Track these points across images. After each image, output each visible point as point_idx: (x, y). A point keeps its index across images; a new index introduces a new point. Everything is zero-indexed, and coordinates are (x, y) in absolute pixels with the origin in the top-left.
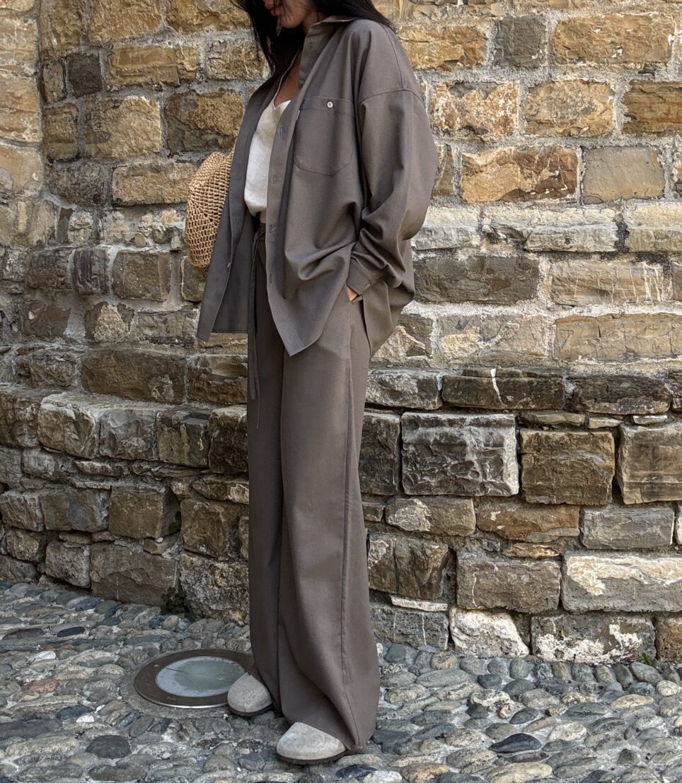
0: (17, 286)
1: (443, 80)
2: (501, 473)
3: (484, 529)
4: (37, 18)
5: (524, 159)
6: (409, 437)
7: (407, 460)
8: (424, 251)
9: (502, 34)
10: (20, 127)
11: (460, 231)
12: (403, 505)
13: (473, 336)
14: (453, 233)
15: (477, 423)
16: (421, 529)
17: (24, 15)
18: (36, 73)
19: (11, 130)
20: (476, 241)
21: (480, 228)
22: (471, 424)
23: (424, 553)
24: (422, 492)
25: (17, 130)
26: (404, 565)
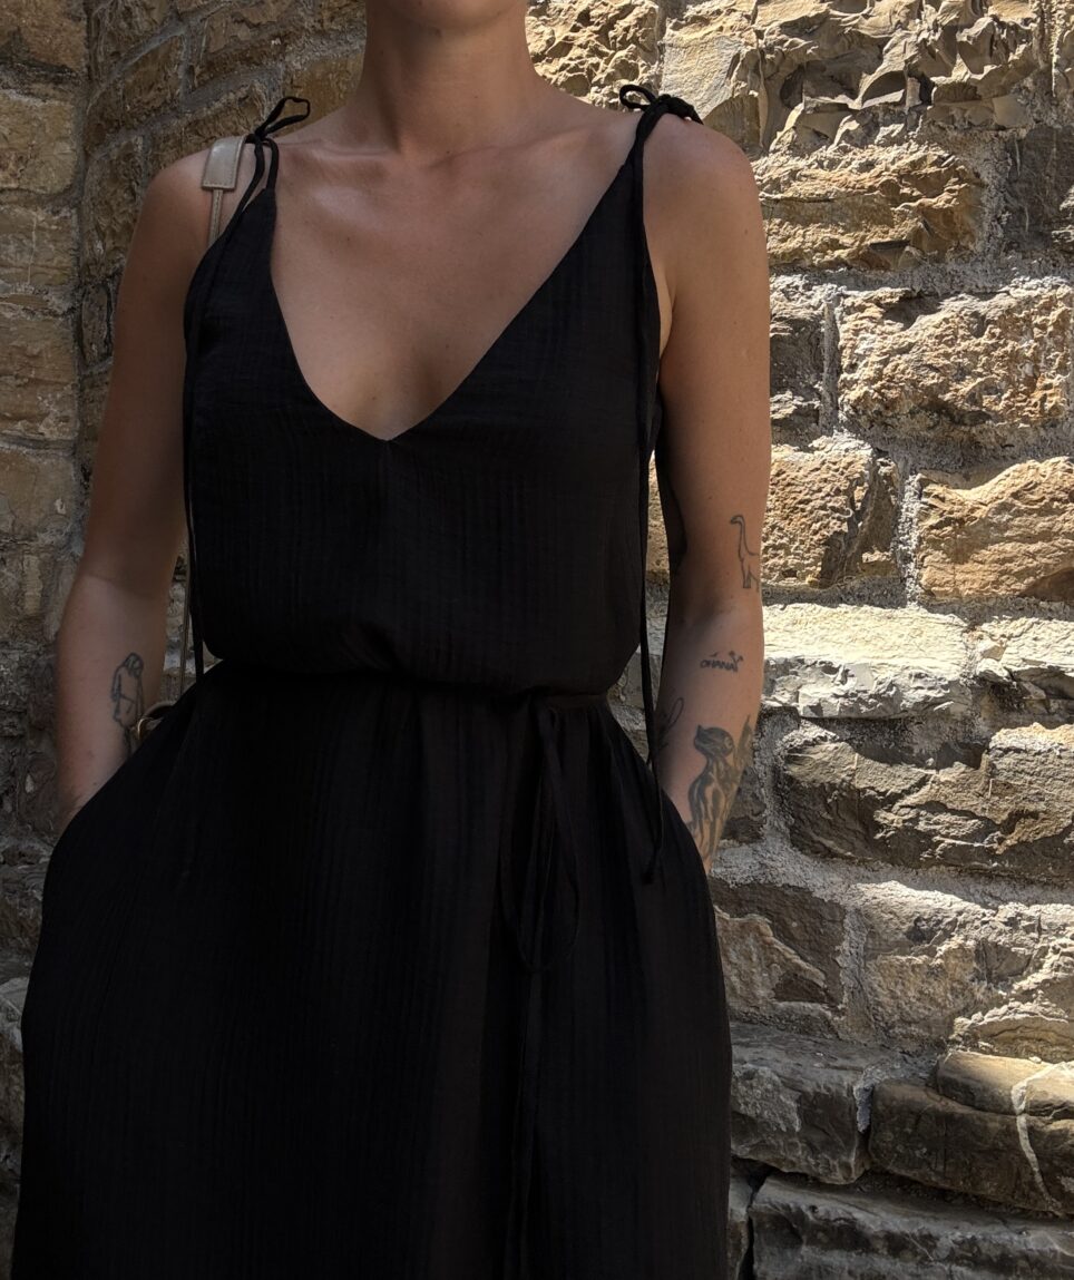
0: (16, 720)
4: (78, 206)
10: (36, 412)
14: (903, 680)
15: (969, 1257)
17: (54, 201)
18: (72, 310)
19: (17, 418)
25: (29, 418)
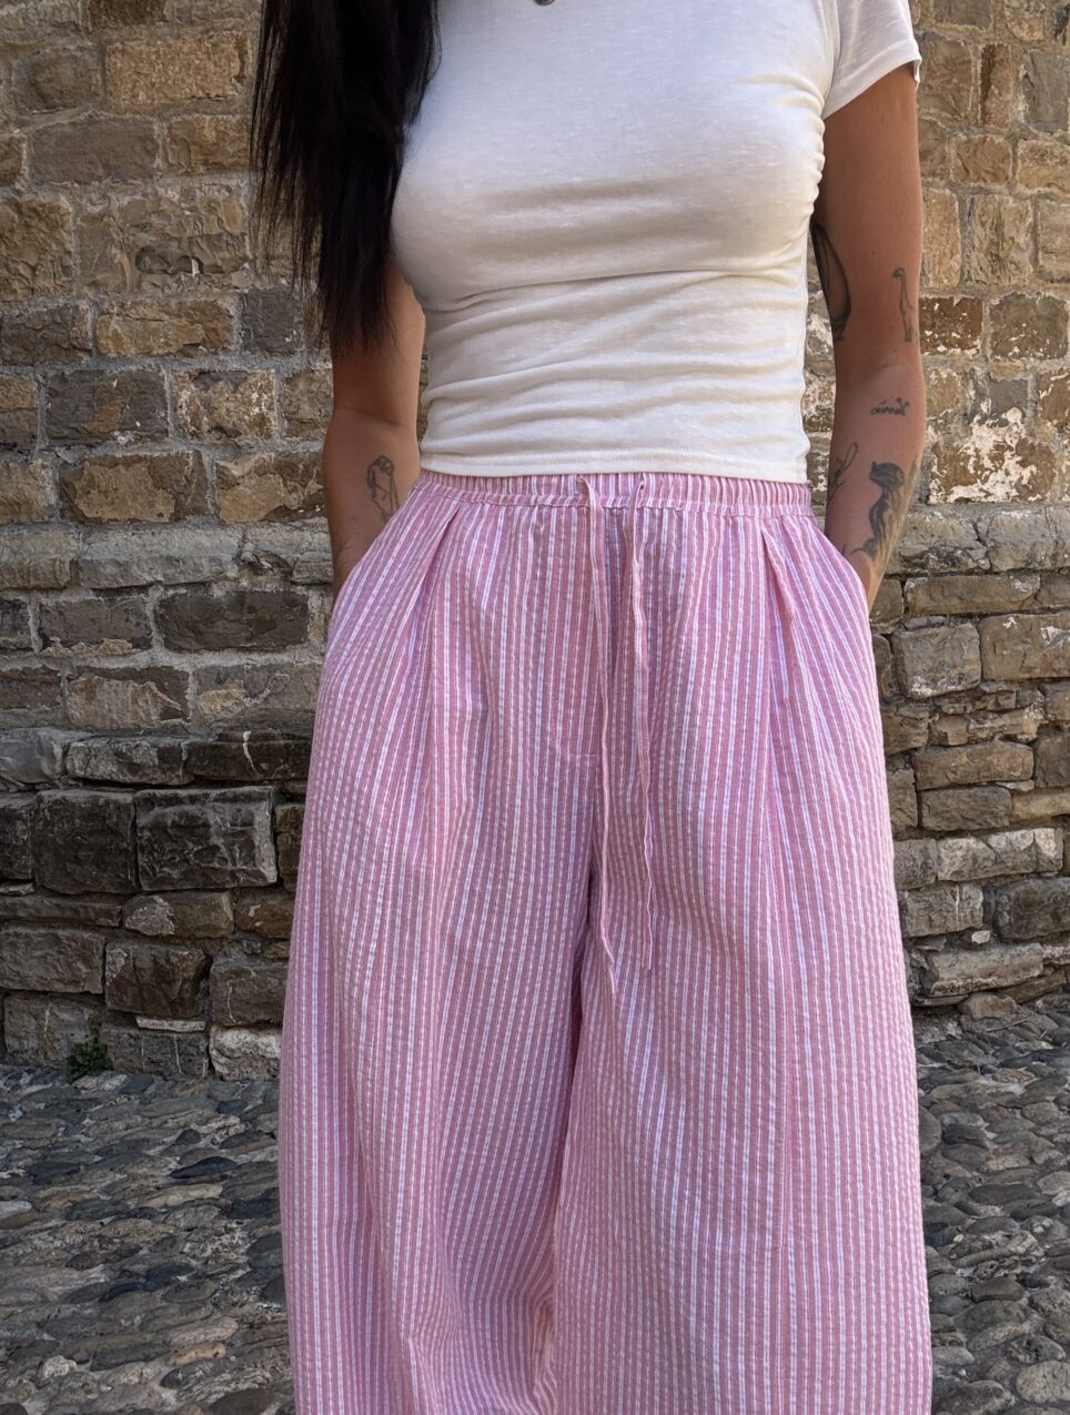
1: (185, 369)
2: (253, 858)
3: (243, 928)
5: (286, 468)
6: (143, 820)
7: (142, 849)
8: (174, 586)
9: (249, 310)
11: (212, 560)
12: (142, 904)
13: (236, 692)
14: (204, 562)
15: (222, 799)
16: (165, 932)
20: (232, 572)
21: (238, 558)
22: (216, 800)
23: (168, 961)
24: (162, 888)
26: (147, 977)
